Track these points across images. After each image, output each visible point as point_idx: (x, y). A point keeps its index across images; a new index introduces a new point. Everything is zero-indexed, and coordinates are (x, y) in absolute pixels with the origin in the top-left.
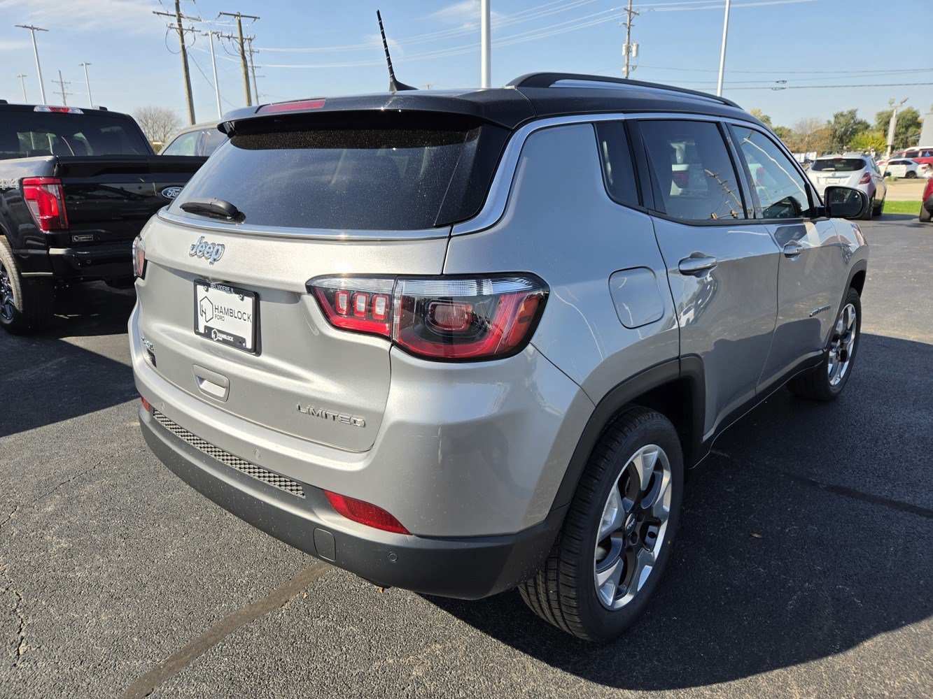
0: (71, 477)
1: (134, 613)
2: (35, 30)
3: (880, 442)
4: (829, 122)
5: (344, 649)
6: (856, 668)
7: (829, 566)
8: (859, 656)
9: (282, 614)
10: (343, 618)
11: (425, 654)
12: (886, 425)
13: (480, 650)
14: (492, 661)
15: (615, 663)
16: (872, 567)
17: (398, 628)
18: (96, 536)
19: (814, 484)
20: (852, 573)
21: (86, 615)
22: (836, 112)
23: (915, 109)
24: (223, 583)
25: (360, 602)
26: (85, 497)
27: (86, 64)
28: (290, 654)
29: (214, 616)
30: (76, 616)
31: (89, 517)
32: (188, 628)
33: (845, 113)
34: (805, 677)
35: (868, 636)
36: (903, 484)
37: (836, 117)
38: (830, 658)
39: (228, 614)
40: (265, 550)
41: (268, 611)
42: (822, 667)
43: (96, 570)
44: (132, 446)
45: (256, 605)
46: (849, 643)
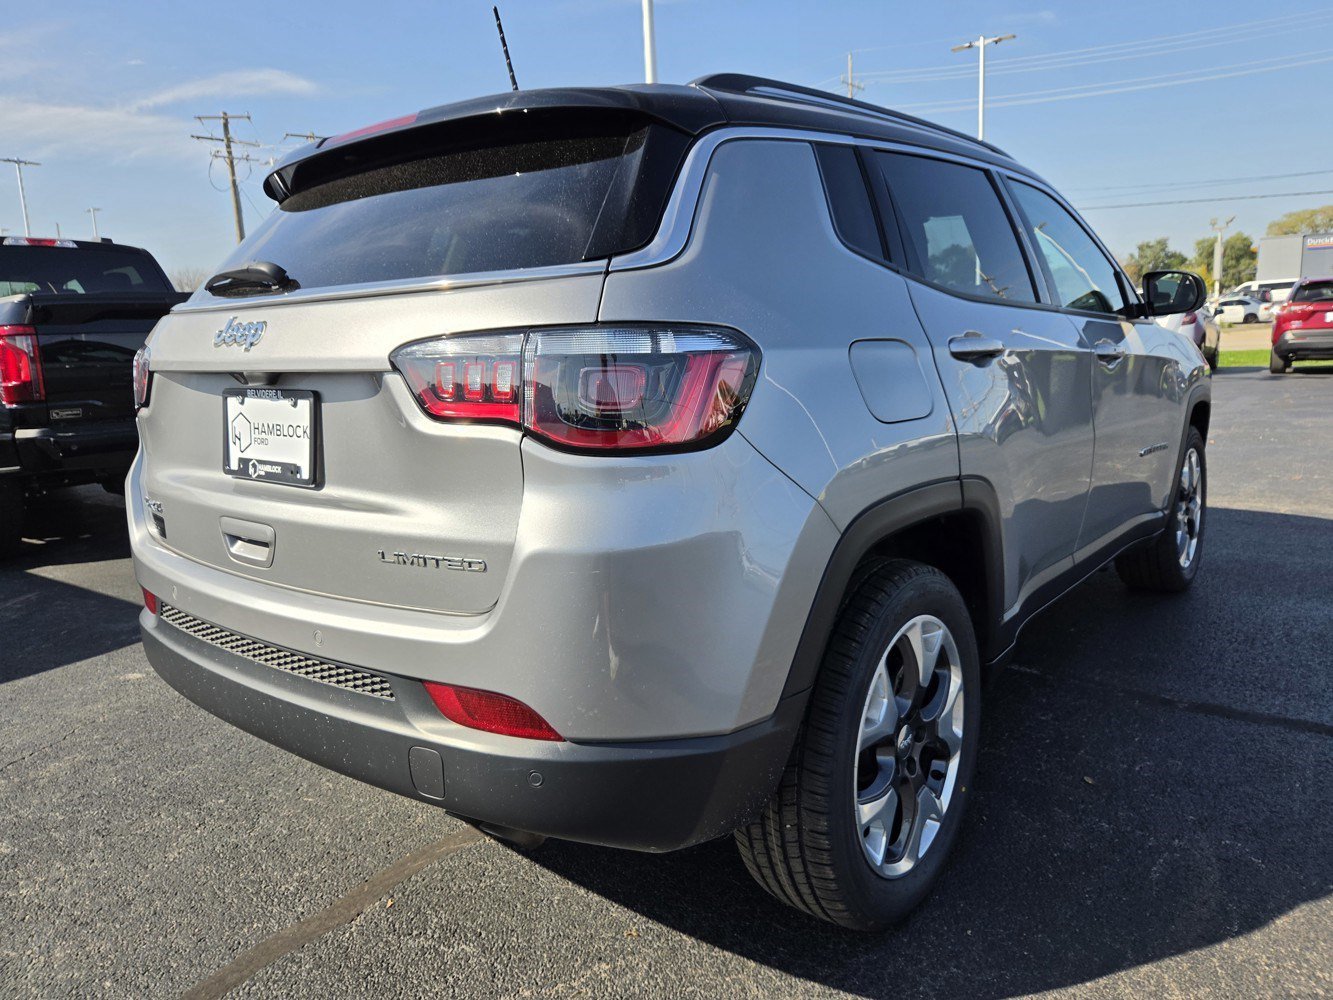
0: (26, 754)
1: (109, 944)
2: (22, 165)
3: (1259, 644)
4: (1132, 256)
5: (451, 980)
6: (1268, 958)
7: (1206, 814)
8: (1270, 938)
9: (351, 934)
10: (450, 932)
11: (582, 980)
12: (1263, 620)
13: (672, 969)
14: (692, 984)
15: (890, 974)
16: (1272, 812)
17: (539, 944)
18: (57, 835)
19: (1169, 703)
20: (1242, 822)
21: (29, 952)
22: (1140, 243)
23: (1246, 235)
24: (257, 893)
25: (478, 908)
26: (46, 780)
27: (95, 210)
28: (361, 994)
29: (239, 943)
30: (12, 954)
31: (49, 807)
32: (195, 962)
33: (1152, 243)
34: (1190, 977)
35: (1281, 910)
36: (1300, 696)
37: (1141, 248)
38: (1225, 945)
39: (262, 938)
40: (328, 840)
41: (328, 930)
42: (1215, 960)
43: (53, 884)
44: (126, 706)
45: (308, 922)
46: (1253, 920)
